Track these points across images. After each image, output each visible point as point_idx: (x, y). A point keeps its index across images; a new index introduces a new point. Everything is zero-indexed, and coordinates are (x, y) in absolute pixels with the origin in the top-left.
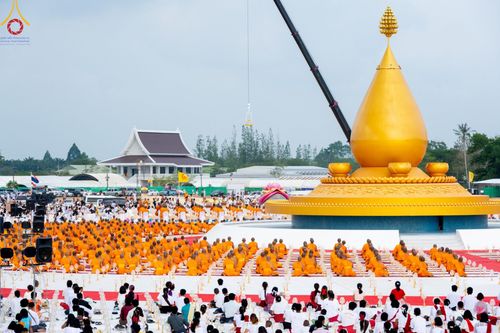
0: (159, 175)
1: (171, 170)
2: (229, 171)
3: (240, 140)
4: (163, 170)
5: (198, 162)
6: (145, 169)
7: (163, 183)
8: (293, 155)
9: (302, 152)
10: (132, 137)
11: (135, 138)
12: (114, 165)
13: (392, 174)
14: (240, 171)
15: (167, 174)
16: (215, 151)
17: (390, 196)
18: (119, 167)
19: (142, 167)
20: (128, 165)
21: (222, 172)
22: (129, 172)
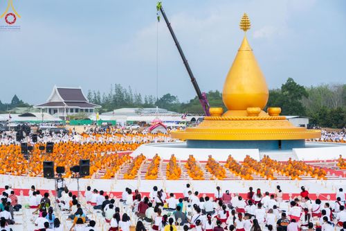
0: (70, 114)
1: (77, 110)
2: (108, 111)
3: (114, 93)
4: (72, 111)
5: (92, 106)
6: (62, 110)
7: (72, 118)
8: (144, 102)
9: (148, 100)
10: (54, 91)
11: (55, 91)
12: (43, 107)
13: (249, 114)
14: (115, 111)
15: (74, 113)
16: (99, 99)
17: (249, 128)
18: (46, 109)
19: (60, 109)
20: (52, 108)
21: (104, 112)
22: (52, 112)
